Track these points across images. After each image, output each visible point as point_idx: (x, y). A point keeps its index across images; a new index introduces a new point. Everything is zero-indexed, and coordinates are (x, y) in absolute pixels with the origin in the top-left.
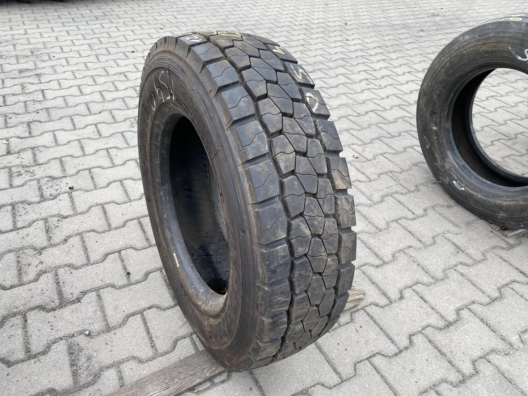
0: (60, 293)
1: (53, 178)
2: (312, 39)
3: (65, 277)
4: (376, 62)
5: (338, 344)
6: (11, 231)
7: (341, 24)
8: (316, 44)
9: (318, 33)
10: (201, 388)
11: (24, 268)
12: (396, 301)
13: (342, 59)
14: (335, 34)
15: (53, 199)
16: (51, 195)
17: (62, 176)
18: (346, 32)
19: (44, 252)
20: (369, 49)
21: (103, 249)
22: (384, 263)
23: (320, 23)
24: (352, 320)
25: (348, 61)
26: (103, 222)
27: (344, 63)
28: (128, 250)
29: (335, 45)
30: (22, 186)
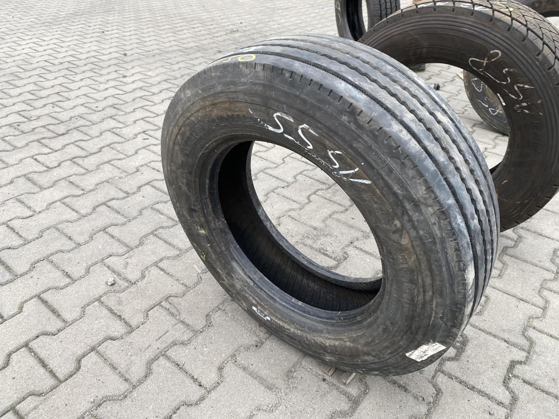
2: (74, 81)
4: (160, 103)
7: (119, 55)
8: (79, 88)
9: (84, 72)
13: (113, 106)
14: (109, 70)
18: (124, 66)
20: (152, 85)
23: (90, 57)
25: (122, 107)
27: (114, 111)
29: (107, 86)
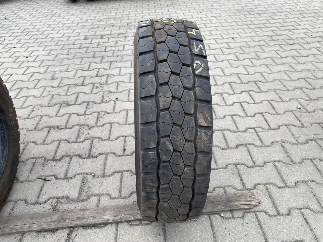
0: (90, 151)
1: (110, 92)
3: (96, 144)
5: (226, 229)
6: (83, 115)
10: (134, 223)
11: (80, 134)
12: (283, 215)
15: (107, 103)
16: (106, 100)
17: (115, 91)
19: (92, 129)
21: (118, 134)
22: (287, 186)
24: (243, 217)
26: (124, 119)
28: (130, 137)
30: (96, 94)
